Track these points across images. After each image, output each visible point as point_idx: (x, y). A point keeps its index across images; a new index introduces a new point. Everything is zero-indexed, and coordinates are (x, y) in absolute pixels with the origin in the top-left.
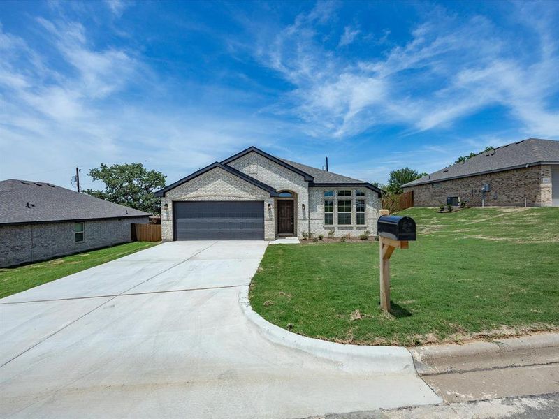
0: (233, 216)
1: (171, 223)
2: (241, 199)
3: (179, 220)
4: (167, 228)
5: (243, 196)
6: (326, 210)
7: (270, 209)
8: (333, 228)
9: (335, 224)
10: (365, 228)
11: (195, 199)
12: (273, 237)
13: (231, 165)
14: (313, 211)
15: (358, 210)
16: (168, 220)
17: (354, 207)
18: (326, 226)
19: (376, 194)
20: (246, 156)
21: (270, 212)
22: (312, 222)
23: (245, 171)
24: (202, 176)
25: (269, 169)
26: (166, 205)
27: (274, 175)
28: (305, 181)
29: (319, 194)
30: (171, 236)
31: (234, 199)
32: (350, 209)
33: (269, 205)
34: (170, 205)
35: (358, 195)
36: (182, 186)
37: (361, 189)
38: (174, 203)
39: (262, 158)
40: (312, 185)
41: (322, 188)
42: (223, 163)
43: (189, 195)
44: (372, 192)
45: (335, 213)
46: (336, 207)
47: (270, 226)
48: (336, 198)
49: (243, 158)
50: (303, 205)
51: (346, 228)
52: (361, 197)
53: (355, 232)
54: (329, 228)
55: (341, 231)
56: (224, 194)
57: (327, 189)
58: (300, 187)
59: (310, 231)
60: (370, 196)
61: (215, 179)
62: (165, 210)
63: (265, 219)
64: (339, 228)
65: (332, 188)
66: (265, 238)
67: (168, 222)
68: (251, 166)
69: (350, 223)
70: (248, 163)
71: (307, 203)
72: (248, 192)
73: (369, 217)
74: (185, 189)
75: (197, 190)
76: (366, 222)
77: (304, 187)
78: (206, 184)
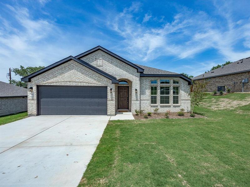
0: (85, 97)
1: (35, 102)
2: (90, 85)
3: (42, 100)
4: (32, 106)
5: (91, 82)
6: (152, 94)
7: (111, 92)
8: (157, 106)
9: (158, 103)
10: (179, 106)
11: (55, 84)
12: (114, 113)
13: (83, 59)
14: (143, 94)
15: (174, 92)
16: (33, 100)
17: (171, 91)
18: (152, 105)
19: (187, 83)
20: (95, 53)
21: (112, 95)
22: (142, 102)
23: (94, 64)
24: (60, 67)
25: (111, 63)
26: (32, 88)
27: (115, 68)
28: (138, 72)
29: (147, 83)
30: (35, 111)
32: (168, 93)
33: (111, 89)
34: (35, 88)
35: (174, 83)
36: (44, 74)
37: (176, 79)
38: (38, 87)
39: (106, 55)
40: (142, 74)
41: (149, 78)
42: (77, 58)
43: (50, 81)
44: (184, 81)
45: (158, 95)
46: (159, 91)
47: (111, 104)
48: (159, 85)
49: (92, 55)
50: (136, 90)
51: (166, 106)
52: (176, 85)
53: (172, 109)
54: (154, 106)
55: (162, 109)
56: (77, 81)
57: (153, 79)
58: (134, 77)
59: (140, 108)
60: (183, 85)
61: (70, 69)
62: (31, 92)
63: (108, 100)
64: (161, 106)
65: (156, 78)
66: (108, 114)
67: (32, 101)
68: (98, 60)
69: (169, 103)
70: (96, 59)
71: (139, 88)
72: (95, 80)
73: (182, 99)
74: (46, 76)
75: (56, 77)
76: (179, 102)
77: (137, 76)
78: (63, 73)
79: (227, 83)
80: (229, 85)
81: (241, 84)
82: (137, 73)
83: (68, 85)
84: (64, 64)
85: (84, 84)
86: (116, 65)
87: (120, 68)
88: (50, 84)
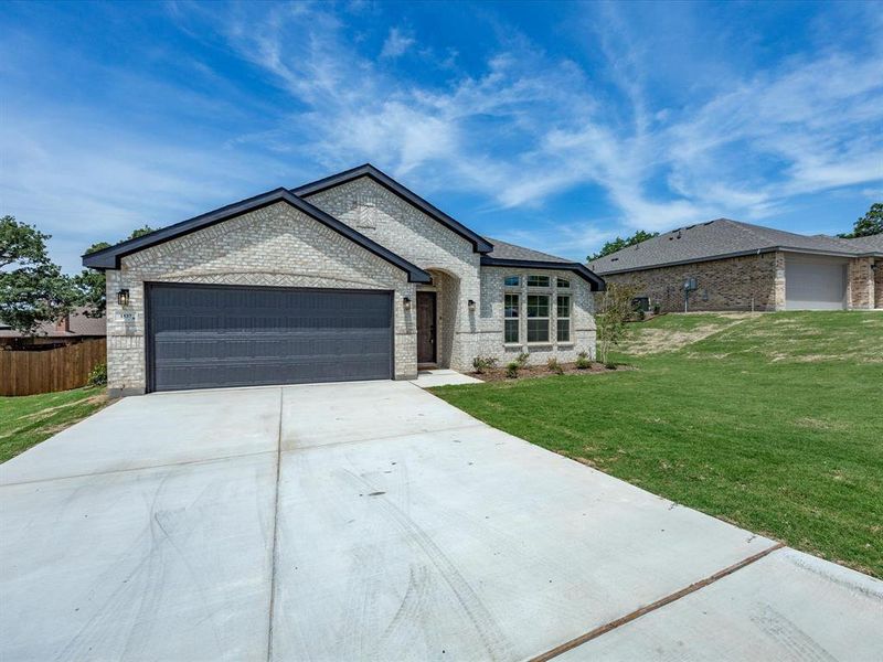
0: (317, 325)
1: (139, 344)
2: (341, 285)
3: (160, 337)
4: (126, 357)
5: (345, 276)
6: (507, 313)
7: (406, 309)
8: (520, 348)
9: (523, 342)
10: (571, 347)
11: (219, 280)
12: (414, 370)
13: (314, 201)
14: (487, 315)
15: (560, 314)
16: (130, 335)
17: (554, 308)
18: (507, 345)
19: (588, 286)
20: (352, 184)
21: (407, 317)
23: (348, 218)
24: (238, 221)
25: (402, 220)
26: (124, 292)
27: (412, 235)
28: (475, 252)
29: (496, 283)
30: (138, 378)
31: (325, 284)
32: (545, 313)
33: (406, 300)
34: (137, 294)
35: (559, 285)
36: (176, 242)
37: (565, 275)
38: (148, 286)
39: (386, 194)
40: (486, 262)
41: (501, 270)
42: (298, 194)
43: (199, 269)
44: (582, 280)
45: (523, 319)
46: (524, 307)
47: (405, 346)
48: (524, 291)
49: (343, 189)
50: (471, 303)
51: (542, 348)
52: (564, 290)
53: (557, 354)
54: (513, 349)
55: (533, 355)
56: (298, 271)
57: (511, 272)
58: (465, 266)
60: (579, 289)
61: (274, 230)
62: (120, 308)
63: (396, 331)
64: (529, 348)
65: (519, 270)
66: (397, 373)
67: (128, 342)
68: (363, 208)
69: (546, 339)
70: (355, 203)
71: (479, 297)
72: (359, 270)
73: (576, 328)
74: (185, 251)
75: (224, 255)
76: (571, 336)
77: (472, 264)
78: (250, 242)
79: (652, 290)
80: (656, 295)
81: (683, 293)
82: (472, 255)
83: (267, 284)
84: (253, 214)
85: (324, 281)
86: (416, 227)
87: (427, 237)
88: (199, 280)
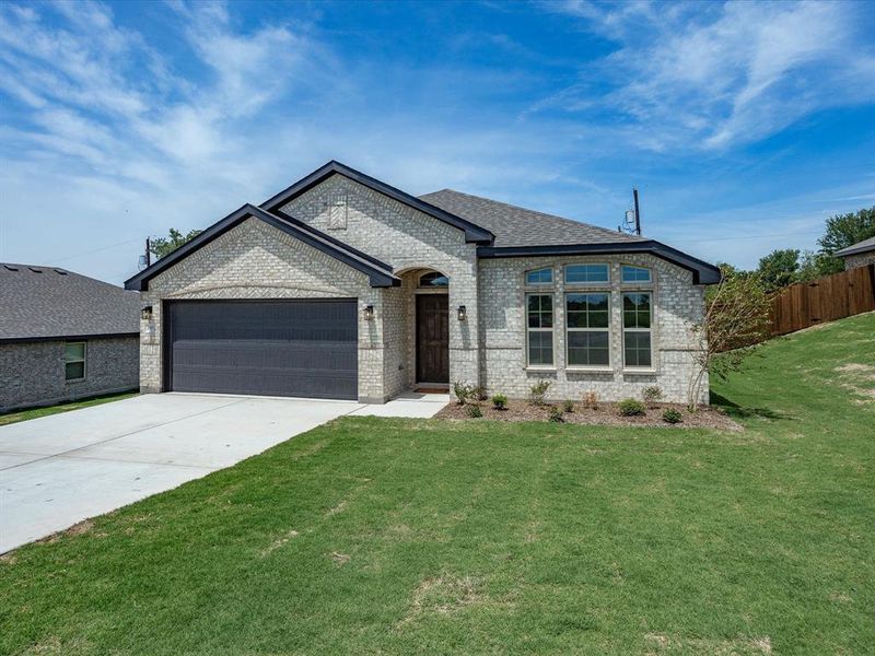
0: (291, 337)
1: (157, 351)
2: (303, 295)
3: (177, 345)
4: (150, 361)
5: (307, 286)
6: (533, 322)
7: (370, 319)
8: (553, 374)
9: (559, 363)
10: (652, 377)
11: (206, 296)
12: (380, 393)
13: (287, 209)
14: (495, 325)
15: (628, 322)
16: (153, 343)
17: (616, 314)
18: (531, 368)
19: (687, 276)
20: (322, 185)
21: (372, 329)
22: (490, 355)
23: (319, 223)
24: (220, 240)
25: (375, 215)
26: (149, 309)
27: (386, 230)
28: (467, 242)
29: (509, 281)
30: (157, 379)
31: (289, 294)
33: (370, 309)
34: (157, 309)
35: (626, 277)
37: (637, 261)
38: (167, 305)
39: (357, 188)
40: (486, 250)
41: (517, 262)
43: (193, 287)
44: (673, 269)
45: (559, 330)
46: (559, 313)
47: (371, 363)
48: (559, 288)
49: (313, 192)
50: (462, 309)
51: (593, 376)
52: (636, 284)
53: (617, 386)
54: (541, 375)
55: (577, 385)
56: (266, 282)
57: (533, 264)
58: (455, 261)
59: (483, 377)
60: (667, 281)
61: (246, 245)
62: (147, 321)
63: (359, 345)
64: (570, 375)
65: (548, 260)
66: (360, 395)
67: (151, 349)
68: (333, 209)
69: (606, 362)
70: (325, 204)
71: (475, 302)
72: (320, 277)
73: (662, 345)
74: (185, 272)
75: (210, 273)
76: (654, 359)
77: (464, 258)
78: (228, 258)
82: (465, 246)
83: (241, 297)
84: (231, 232)
85: (288, 291)
86: (391, 221)
87: (405, 231)
88: (193, 297)
